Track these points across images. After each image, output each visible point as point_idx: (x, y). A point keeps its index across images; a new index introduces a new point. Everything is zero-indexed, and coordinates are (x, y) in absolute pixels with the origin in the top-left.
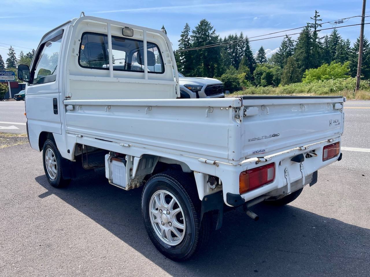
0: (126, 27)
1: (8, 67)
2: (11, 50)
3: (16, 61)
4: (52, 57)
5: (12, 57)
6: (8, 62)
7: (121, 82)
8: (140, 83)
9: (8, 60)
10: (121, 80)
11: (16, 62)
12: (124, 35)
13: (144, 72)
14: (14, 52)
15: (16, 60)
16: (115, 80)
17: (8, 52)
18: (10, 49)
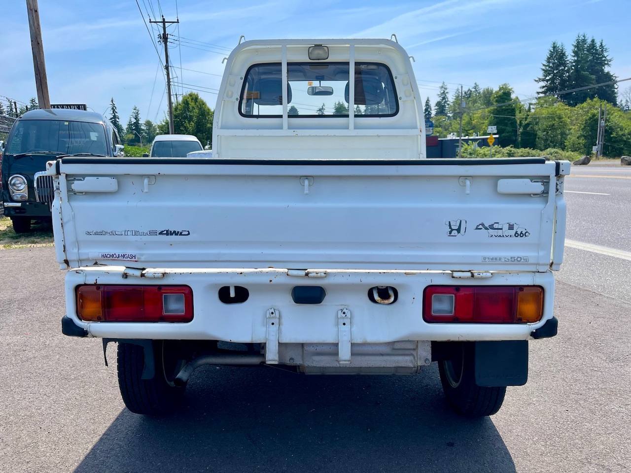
0: (316, 46)
1: (437, 114)
2: (443, 89)
3: (448, 104)
4: (496, 92)
5: (444, 98)
6: (437, 107)
7: (302, 136)
8: (337, 135)
9: (438, 104)
10: (300, 132)
11: (447, 106)
12: (312, 58)
13: (349, 117)
14: (446, 92)
15: (448, 102)
16: (291, 132)
17: (439, 91)
18: (442, 87)
